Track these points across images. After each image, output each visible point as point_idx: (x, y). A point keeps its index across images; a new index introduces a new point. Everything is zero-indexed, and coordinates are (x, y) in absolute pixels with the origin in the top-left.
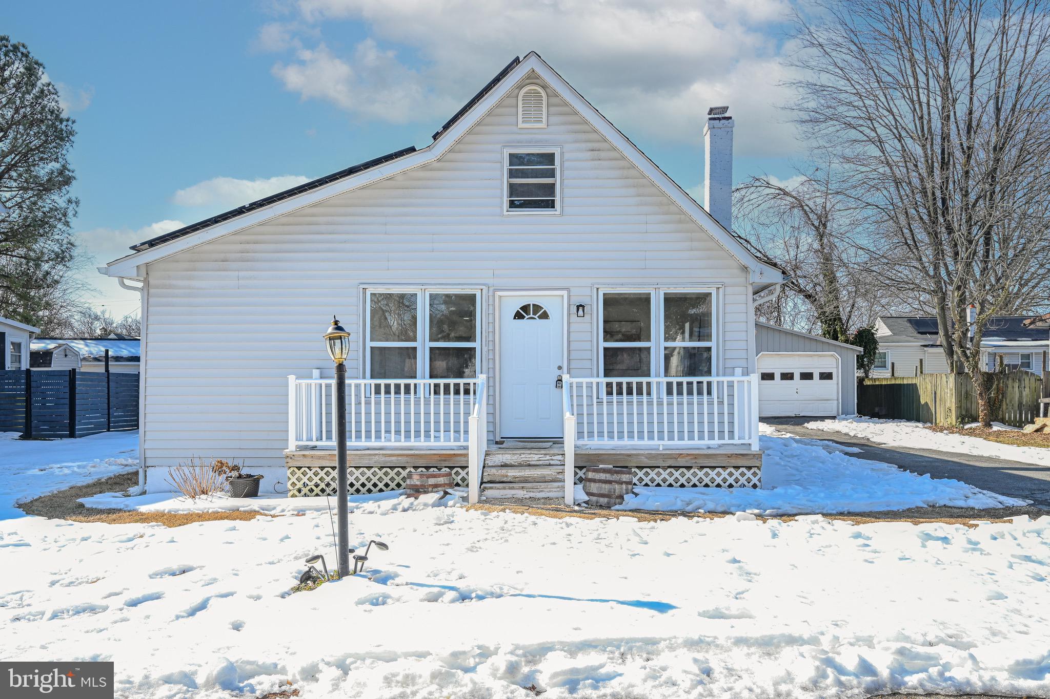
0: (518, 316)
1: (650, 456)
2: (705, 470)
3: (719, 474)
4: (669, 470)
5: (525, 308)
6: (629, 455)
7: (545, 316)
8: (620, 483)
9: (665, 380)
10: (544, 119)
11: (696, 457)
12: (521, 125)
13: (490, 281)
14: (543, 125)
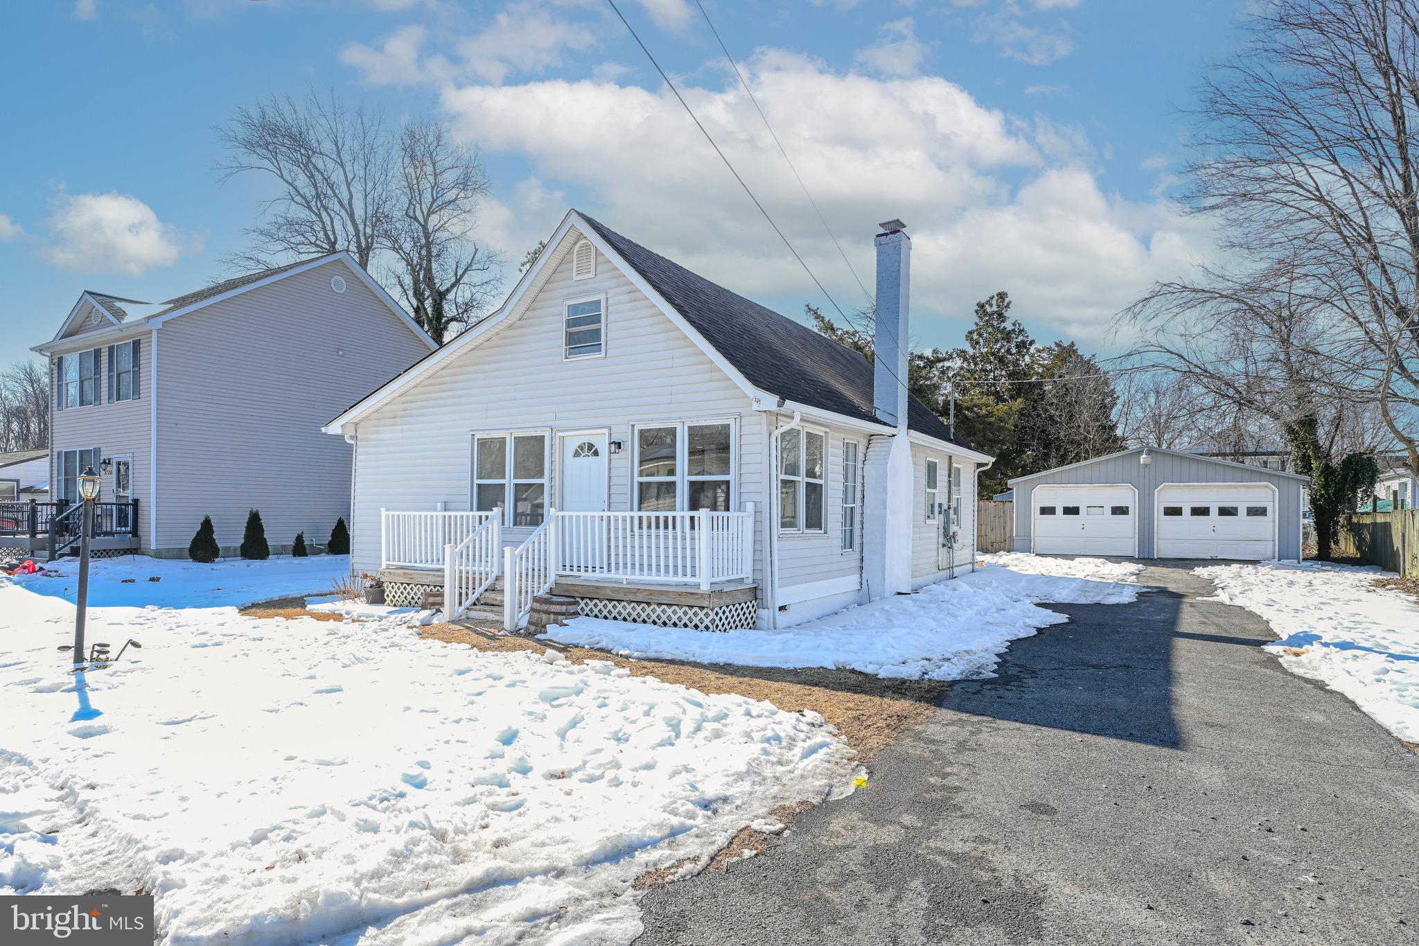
0: (577, 454)
1: (614, 590)
2: (663, 607)
3: (675, 612)
4: (632, 604)
5: (581, 447)
6: (598, 588)
7: (596, 453)
8: (548, 613)
9: (636, 514)
10: (592, 270)
11: (651, 593)
12: (575, 278)
13: (552, 423)
14: (591, 275)
